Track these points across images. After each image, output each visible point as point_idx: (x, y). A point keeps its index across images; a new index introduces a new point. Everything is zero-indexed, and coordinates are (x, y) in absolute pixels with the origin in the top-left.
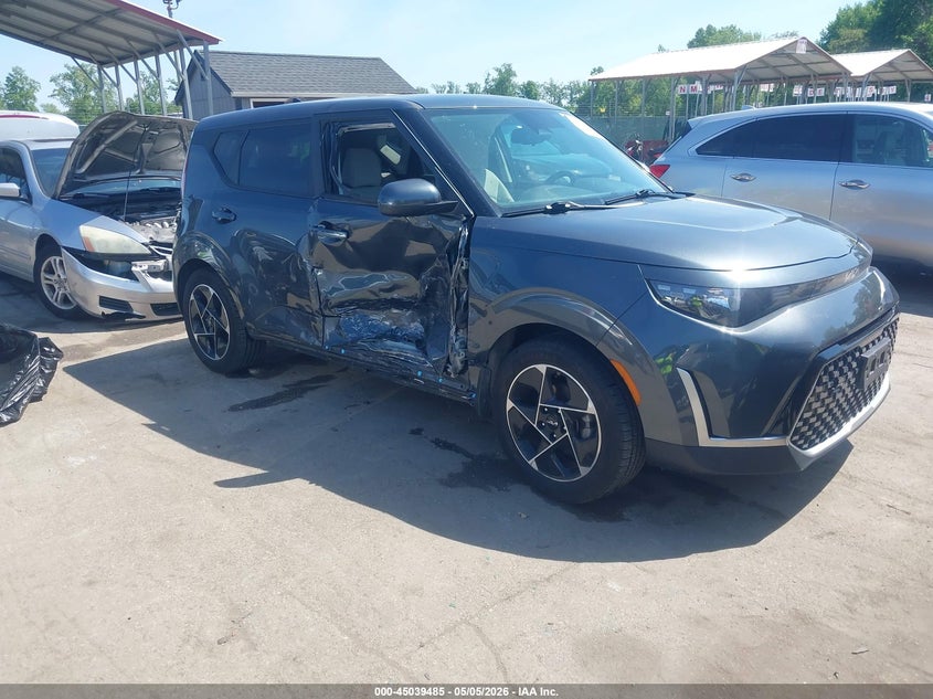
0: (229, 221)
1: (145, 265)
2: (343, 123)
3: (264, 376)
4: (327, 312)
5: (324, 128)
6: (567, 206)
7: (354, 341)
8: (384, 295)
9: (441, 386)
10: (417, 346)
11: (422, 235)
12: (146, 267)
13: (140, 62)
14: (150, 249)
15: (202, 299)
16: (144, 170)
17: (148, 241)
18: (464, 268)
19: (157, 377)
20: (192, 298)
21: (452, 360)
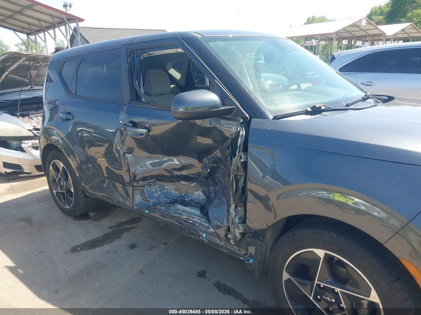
0: (69, 120)
1: (30, 143)
2: (143, 50)
3: (97, 218)
4: (135, 184)
5: (130, 55)
6: (323, 108)
7: (155, 205)
8: (176, 173)
9: (222, 247)
10: (202, 212)
11: (205, 132)
12: (31, 144)
13: (46, 32)
14: (33, 133)
15: (56, 169)
16: (33, 86)
17: (31, 128)
18: (242, 160)
19: (28, 220)
20: (51, 168)
21: (232, 229)
